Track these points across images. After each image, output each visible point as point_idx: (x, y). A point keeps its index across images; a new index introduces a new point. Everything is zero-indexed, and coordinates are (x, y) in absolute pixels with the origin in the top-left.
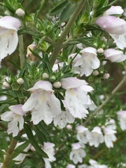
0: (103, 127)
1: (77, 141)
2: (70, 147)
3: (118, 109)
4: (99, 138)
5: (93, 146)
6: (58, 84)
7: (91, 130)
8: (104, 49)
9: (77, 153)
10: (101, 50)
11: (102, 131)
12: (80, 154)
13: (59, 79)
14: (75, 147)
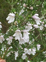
0: (32, 49)
1: (24, 53)
2: (22, 54)
3: (37, 44)
4: (30, 52)
5: (29, 54)
6: (22, 31)
7: (28, 49)
8: (34, 24)
9: (24, 56)
10: (33, 25)
11: (32, 50)
12: (25, 57)
13: (22, 30)
14: (24, 54)
